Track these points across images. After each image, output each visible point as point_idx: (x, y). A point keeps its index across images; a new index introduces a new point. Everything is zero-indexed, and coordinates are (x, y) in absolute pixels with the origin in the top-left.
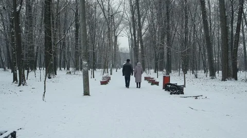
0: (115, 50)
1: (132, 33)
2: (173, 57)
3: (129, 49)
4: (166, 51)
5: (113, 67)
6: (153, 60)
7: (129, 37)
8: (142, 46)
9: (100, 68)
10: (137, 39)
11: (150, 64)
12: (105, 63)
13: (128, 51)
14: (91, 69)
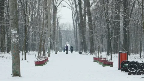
0: (54, 24)
1: (77, 3)
2: (132, 34)
3: (72, 25)
4: (121, 25)
5: (52, 47)
6: (105, 39)
7: (72, 9)
8: (90, 19)
9: (33, 50)
10: (83, 10)
11: (101, 45)
12: (41, 41)
13: (72, 28)
14: (22, 52)
